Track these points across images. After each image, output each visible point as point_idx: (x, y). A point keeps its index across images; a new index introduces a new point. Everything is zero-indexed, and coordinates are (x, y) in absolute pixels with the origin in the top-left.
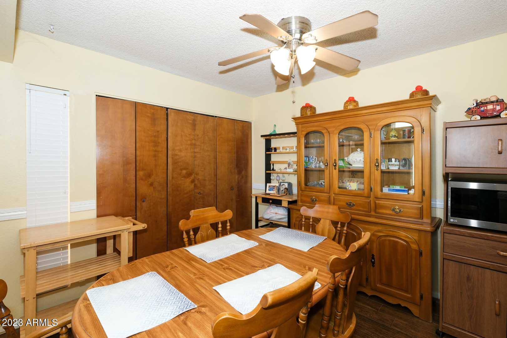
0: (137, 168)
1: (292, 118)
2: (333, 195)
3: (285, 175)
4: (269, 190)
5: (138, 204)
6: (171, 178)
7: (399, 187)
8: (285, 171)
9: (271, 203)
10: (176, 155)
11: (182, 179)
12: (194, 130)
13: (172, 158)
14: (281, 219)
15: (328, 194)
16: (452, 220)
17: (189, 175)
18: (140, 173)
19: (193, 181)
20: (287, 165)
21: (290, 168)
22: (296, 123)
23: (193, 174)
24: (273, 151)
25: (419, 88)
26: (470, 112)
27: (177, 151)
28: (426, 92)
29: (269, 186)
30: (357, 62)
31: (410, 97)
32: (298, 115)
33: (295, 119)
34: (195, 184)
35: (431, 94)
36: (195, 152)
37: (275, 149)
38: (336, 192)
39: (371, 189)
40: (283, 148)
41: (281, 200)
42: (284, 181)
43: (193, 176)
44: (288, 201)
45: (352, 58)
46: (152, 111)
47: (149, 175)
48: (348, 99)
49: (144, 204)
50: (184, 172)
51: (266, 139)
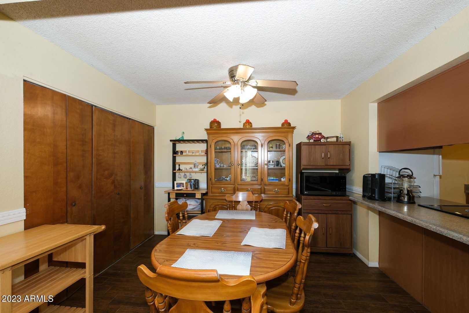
0: (68, 170)
1: (205, 129)
2: (237, 186)
3: (192, 174)
4: (177, 187)
5: (69, 209)
6: (95, 180)
7: (273, 178)
8: (191, 170)
9: (186, 197)
10: (100, 155)
11: (105, 180)
12: (114, 130)
13: (96, 158)
14: (193, 209)
15: (233, 186)
16: (306, 193)
17: (111, 175)
18: (71, 175)
19: (113, 182)
20: (193, 165)
21: (196, 167)
22: (207, 133)
23: (114, 175)
24: (179, 154)
25: (286, 121)
26: (309, 137)
27: (101, 151)
28: (289, 124)
29: (177, 184)
30: (264, 100)
31: (282, 126)
32: (208, 127)
33: (206, 130)
34: (115, 185)
35: (292, 126)
36: (115, 153)
37: (182, 152)
38: (240, 183)
39: (262, 180)
40: (189, 152)
41: (195, 193)
42: (191, 178)
43: (113, 177)
44: (202, 193)
45: (263, 98)
46: (81, 107)
47: (78, 177)
48: (245, 121)
49: (74, 208)
50: (106, 172)
51: (173, 143)
